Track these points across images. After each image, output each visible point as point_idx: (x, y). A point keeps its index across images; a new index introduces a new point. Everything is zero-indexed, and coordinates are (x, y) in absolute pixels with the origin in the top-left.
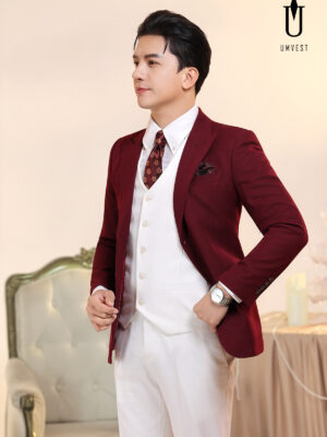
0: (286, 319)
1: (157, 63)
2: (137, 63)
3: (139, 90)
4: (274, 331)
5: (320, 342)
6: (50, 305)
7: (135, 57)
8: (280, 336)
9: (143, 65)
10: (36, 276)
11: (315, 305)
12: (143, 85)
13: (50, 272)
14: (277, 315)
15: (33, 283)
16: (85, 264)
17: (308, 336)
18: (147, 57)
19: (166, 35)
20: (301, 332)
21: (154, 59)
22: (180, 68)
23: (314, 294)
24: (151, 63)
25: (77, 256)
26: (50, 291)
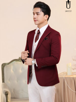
0: (67, 74)
1: (39, 14)
2: (34, 14)
3: (35, 21)
4: (64, 76)
5: (75, 79)
6: (12, 71)
7: (33, 13)
8: (65, 78)
9: (36, 15)
10: (9, 63)
11: (74, 70)
12: (36, 19)
13: (12, 63)
14: (65, 73)
15: (8, 65)
16: (20, 61)
17: (72, 77)
18: (36, 13)
19: (41, 8)
20: (70, 77)
21: (38, 13)
22: (44, 15)
23: (73, 68)
24: (37, 14)
25: (18, 59)
26: (12, 67)
